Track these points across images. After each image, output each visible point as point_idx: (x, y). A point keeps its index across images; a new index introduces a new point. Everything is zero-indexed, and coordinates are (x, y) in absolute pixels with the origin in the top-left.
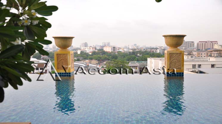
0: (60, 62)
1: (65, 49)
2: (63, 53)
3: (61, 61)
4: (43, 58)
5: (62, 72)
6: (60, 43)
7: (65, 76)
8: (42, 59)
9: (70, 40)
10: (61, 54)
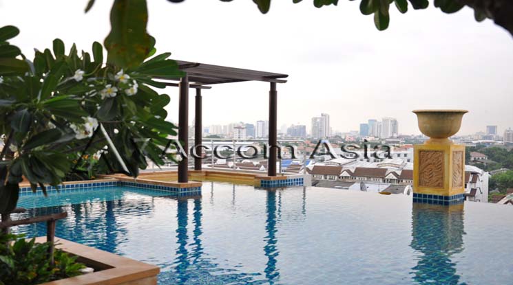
0: (425, 170)
1: (440, 140)
2: (433, 149)
3: (428, 167)
4: (475, 161)
5: (428, 194)
6: (428, 126)
7: (435, 202)
8: (473, 161)
9: (452, 118)
10: (428, 151)
